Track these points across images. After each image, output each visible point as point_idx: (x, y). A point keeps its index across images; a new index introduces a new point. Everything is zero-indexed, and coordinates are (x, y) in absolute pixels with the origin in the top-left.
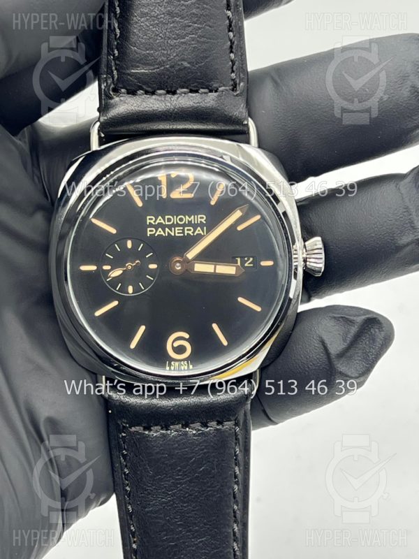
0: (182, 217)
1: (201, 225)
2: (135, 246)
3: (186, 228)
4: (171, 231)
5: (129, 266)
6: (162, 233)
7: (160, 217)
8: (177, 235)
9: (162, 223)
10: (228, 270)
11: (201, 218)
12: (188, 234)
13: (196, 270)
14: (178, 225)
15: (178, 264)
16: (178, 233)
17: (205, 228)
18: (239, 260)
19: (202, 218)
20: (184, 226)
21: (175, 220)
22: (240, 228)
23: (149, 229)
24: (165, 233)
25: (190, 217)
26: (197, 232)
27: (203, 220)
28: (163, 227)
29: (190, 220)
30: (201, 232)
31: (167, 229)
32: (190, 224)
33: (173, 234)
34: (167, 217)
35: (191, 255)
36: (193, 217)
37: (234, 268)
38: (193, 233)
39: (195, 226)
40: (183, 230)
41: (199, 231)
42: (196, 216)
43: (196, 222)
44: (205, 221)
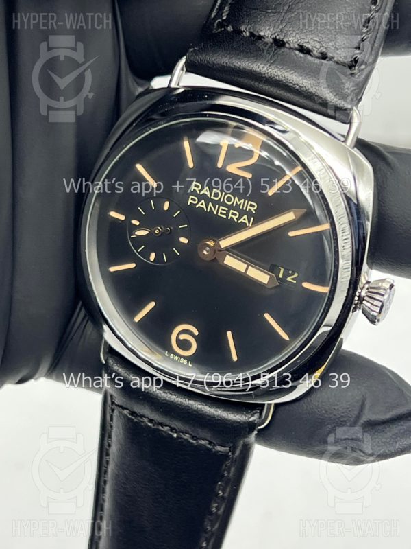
1: (249, 214)
2: (172, 209)
3: (232, 211)
4: (215, 209)
6: (204, 206)
8: (219, 214)
10: (260, 276)
11: (251, 205)
12: (231, 218)
13: (225, 262)
14: (223, 204)
15: (208, 248)
16: (221, 213)
17: (252, 219)
18: (282, 270)
19: (253, 206)
20: (230, 207)
22: (291, 234)
23: (191, 197)
24: (207, 208)
25: (239, 200)
26: (242, 220)
27: (253, 209)
28: (208, 200)
29: (239, 203)
30: (246, 221)
31: (210, 204)
32: (237, 208)
33: (215, 212)
35: (225, 243)
36: (243, 200)
37: (268, 277)
38: (238, 219)
39: (242, 213)
40: (228, 212)
41: (244, 219)
42: (246, 201)
43: (244, 209)
44: (255, 210)
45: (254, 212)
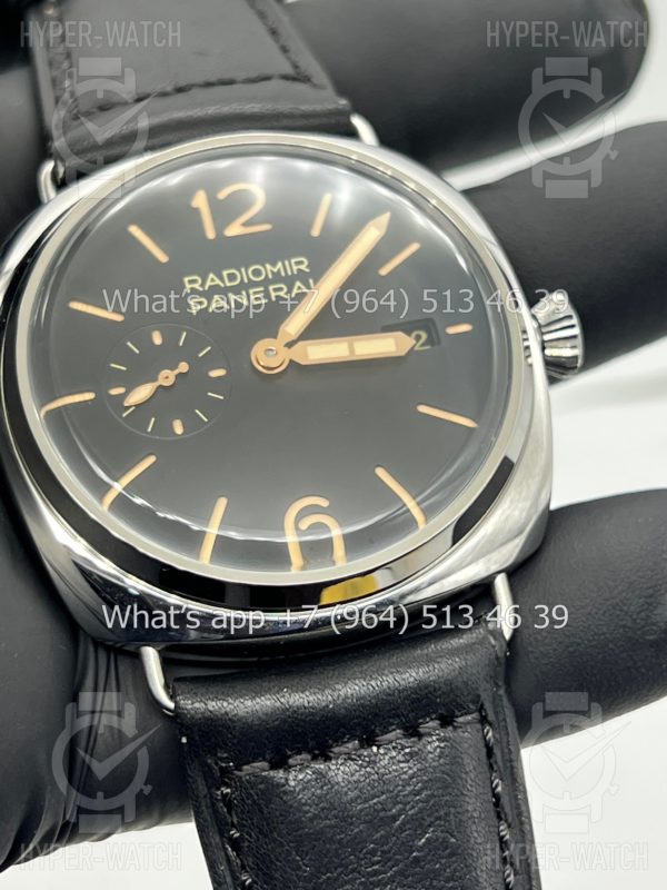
0: (258, 267)
1: (301, 276)
2: (170, 338)
5: (167, 377)
7: (211, 276)
9: (218, 285)
11: (298, 263)
14: (253, 284)
19: (301, 263)
20: (266, 283)
21: (244, 274)
22: (384, 271)
25: (274, 264)
27: (303, 267)
29: (275, 270)
32: (277, 277)
34: (225, 273)
36: (280, 265)
39: (289, 281)
42: (287, 263)
43: (290, 273)
44: (307, 267)
45: (307, 270)
